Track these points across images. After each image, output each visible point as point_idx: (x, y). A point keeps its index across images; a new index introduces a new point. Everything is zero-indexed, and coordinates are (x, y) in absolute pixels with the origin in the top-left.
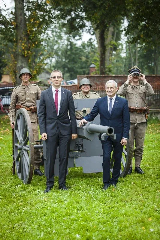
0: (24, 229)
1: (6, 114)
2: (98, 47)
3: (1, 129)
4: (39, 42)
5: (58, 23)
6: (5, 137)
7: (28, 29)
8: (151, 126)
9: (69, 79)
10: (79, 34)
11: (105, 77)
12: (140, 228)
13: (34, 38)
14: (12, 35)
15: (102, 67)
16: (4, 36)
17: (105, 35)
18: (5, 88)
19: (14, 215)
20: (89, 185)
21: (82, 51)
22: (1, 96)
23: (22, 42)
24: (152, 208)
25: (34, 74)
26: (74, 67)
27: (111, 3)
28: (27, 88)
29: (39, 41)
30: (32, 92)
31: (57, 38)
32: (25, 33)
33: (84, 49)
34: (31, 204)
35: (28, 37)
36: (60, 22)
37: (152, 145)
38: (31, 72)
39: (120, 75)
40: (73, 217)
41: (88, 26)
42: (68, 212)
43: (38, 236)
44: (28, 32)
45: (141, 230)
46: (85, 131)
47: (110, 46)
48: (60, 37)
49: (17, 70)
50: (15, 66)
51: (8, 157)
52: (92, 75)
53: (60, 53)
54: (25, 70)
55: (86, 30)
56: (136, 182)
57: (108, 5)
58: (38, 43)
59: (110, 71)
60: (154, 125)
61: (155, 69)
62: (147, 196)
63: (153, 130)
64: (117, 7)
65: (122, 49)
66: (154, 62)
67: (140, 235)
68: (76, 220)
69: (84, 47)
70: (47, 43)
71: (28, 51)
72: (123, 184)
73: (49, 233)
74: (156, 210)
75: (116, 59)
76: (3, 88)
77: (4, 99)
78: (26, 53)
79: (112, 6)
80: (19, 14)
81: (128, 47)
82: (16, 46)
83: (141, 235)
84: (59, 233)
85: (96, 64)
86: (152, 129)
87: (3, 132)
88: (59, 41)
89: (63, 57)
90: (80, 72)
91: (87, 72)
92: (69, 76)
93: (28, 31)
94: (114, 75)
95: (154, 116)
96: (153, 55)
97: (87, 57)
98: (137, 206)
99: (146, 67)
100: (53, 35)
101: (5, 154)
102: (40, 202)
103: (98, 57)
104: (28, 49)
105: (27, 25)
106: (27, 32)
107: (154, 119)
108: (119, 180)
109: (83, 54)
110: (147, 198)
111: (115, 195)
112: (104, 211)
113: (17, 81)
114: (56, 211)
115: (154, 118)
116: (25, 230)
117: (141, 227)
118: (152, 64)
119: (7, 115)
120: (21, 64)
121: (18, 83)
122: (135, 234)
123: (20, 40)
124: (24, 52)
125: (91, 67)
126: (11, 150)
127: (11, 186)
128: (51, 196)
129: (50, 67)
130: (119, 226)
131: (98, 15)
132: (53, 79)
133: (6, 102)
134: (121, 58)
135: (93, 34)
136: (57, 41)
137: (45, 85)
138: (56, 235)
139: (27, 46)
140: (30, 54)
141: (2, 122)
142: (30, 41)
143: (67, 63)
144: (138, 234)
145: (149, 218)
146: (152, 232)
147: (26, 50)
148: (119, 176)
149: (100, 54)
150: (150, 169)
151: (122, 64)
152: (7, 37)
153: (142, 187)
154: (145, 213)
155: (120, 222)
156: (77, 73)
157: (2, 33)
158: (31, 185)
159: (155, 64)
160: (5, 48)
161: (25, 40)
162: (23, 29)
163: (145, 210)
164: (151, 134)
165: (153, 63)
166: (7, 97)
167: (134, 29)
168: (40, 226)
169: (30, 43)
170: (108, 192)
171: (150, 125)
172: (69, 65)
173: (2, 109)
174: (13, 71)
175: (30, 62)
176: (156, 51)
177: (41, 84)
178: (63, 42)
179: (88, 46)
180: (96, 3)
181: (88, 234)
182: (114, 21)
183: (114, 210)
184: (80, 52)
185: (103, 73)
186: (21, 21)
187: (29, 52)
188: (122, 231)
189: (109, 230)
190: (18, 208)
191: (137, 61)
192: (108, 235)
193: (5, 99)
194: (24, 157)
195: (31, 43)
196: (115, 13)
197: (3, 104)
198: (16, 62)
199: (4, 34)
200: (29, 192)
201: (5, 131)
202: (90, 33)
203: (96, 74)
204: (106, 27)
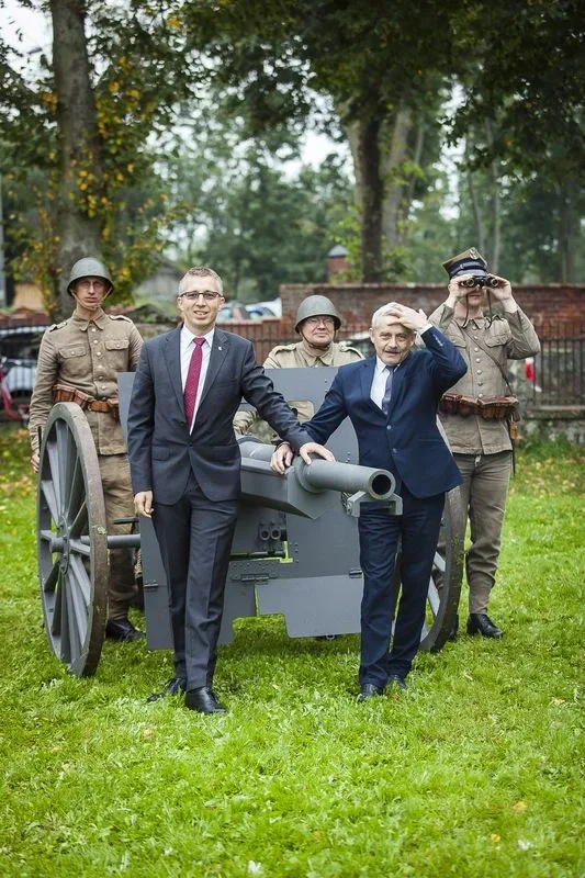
0: (60, 840)
1: (23, 423)
2: (358, 184)
3: (4, 478)
4: (140, 164)
5: (215, 99)
6: (13, 505)
7: (100, 119)
8: (543, 466)
9: (256, 300)
10: (290, 138)
11: (380, 291)
12: (485, 838)
13: (123, 152)
14: (44, 140)
15: (369, 255)
16: (13, 145)
17: (380, 141)
18: (19, 330)
19: (29, 792)
20: (307, 680)
21: (302, 199)
22: (4, 359)
23: (77, 166)
24: (532, 763)
25: (121, 278)
26: (276, 255)
27: (397, 26)
28: (94, 330)
29: (141, 160)
30: (112, 344)
31: (213, 153)
32: (90, 132)
33: (308, 194)
34: (91, 751)
35: (100, 148)
36: (222, 95)
37: (542, 534)
38: (111, 271)
39: (433, 285)
40: (242, 797)
41: (324, 110)
42: (223, 780)
43: (109, 868)
44: (101, 131)
45: (485, 843)
46: (289, 485)
47: (398, 182)
48: (223, 151)
49: (60, 266)
50: (55, 254)
51: (19, 579)
52: (334, 283)
53: (222, 208)
54: (91, 266)
55: (317, 123)
56: (480, 670)
57: (388, 32)
58: (135, 169)
59: (399, 270)
60: (553, 463)
61: (564, 263)
62: (513, 720)
63: (549, 483)
64: (420, 42)
65: (446, 191)
66: (559, 238)
67: (480, 863)
68: (251, 810)
69: (308, 185)
70: (176, 172)
71: (101, 197)
72: (431, 676)
73: (151, 856)
74: (546, 773)
75: (424, 227)
76: (11, 332)
77: (13, 371)
78: (92, 206)
79: (401, 38)
80: (70, 64)
81: (466, 186)
82: (59, 179)
83: (484, 864)
84: (185, 854)
85: (351, 245)
86: (545, 478)
87: (10, 488)
88: (221, 164)
89: (236, 222)
90: (296, 273)
91: (319, 274)
92: (255, 289)
93: (101, 125)
94: (412, 285)
95: (554, 430)
96: (555, 212)
97: (320, 221)
98: (475, 756)
99: (530, 258)
100: (198, 142)
101: (9, 567)
102: (125, 744)
103: (355, 219)
104: (101, 191)
105: (99, 106)
106: (98, 128)
107: (553, 440)
108: (416, 660)
109: (304, 209)
110: (514, 728)
111: (399, 717)
112: (355, 776)
113: (60, 305)
114: (180, 776)
115: (553, 438)
116: (64, 845)
117: (486, 835)
118: (551, 247)
119: (25, 428)
120: (76, 245)
121: (65, 311)
122: (465, 860)
123: (72, 157)
124: (87, 202)
125: (333, 257)
126: (32, 551)
127: (26, 686)
128: (168, 721)
129: (186, 258)
130: (407, 829)
131: (351, 67)
132: (188, 302)
133: (23, 380)
134: (441, 223)
135: (340, 140)
136: (211, 165)
137: (161, 320)
138: (176, 864)
139: (97, 181)
140: (107, 208)
141: (6, 454)
142: (108, 161)
143: (247, 241)
144: (474, 859)
145: (518, 800)
146: (526, 854)
147: (93, 194)
148: (415, 647)
149: (362, 210)
150: (529, 621)
151: (445, 245)
152: (28, 148)
153: (499, 688)
154: (505, 782)
155: (411, 817)
156: (283, 276)
157: (9, 133)
158: (96, 681)
159: (564, 245)
160: (17, 185)
161: (91, 157)
162: (83, 119)
163: (503, 771)
164: (541, 497)
165: (556, 242)
166: (27, 361)
167: (480, 118)
168: (118, 831)
169: (108, 167)
170: (375, 706)
171: (538, 464)
172: (257, 248)
173: (7, 406)
174: (45, 270)
175: (106, 239)
176: (568, 201)
177: (146, 315)
178: (235, 167)
179: (324, 181)
180: (345, 27)
181: (293, 859)
182: (414, 92)
183: (391, 771)
184: (295, 201)
185: (372, 275)
186: (76, 90)
187: (104, 200)
188: (418, 847)
189: (369, 843)
190: (43, 763)
191: (498, 236)
192: (363, 866)
193: (20, 370)
194: (71, 577)
195: (112, 170)
196: (412, 61)
197: (12, 387)
198: (57, 239)
199: (14, 138)
200: (89, 705)
201: (17, 484)
202: (329, 133)
203: (350, 279)
204: (382, 111)
